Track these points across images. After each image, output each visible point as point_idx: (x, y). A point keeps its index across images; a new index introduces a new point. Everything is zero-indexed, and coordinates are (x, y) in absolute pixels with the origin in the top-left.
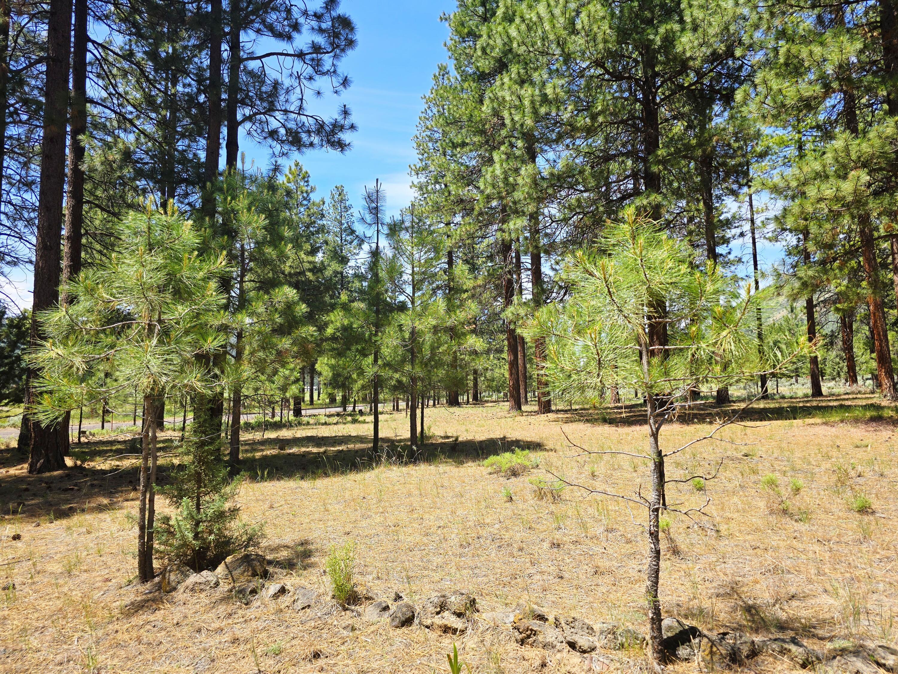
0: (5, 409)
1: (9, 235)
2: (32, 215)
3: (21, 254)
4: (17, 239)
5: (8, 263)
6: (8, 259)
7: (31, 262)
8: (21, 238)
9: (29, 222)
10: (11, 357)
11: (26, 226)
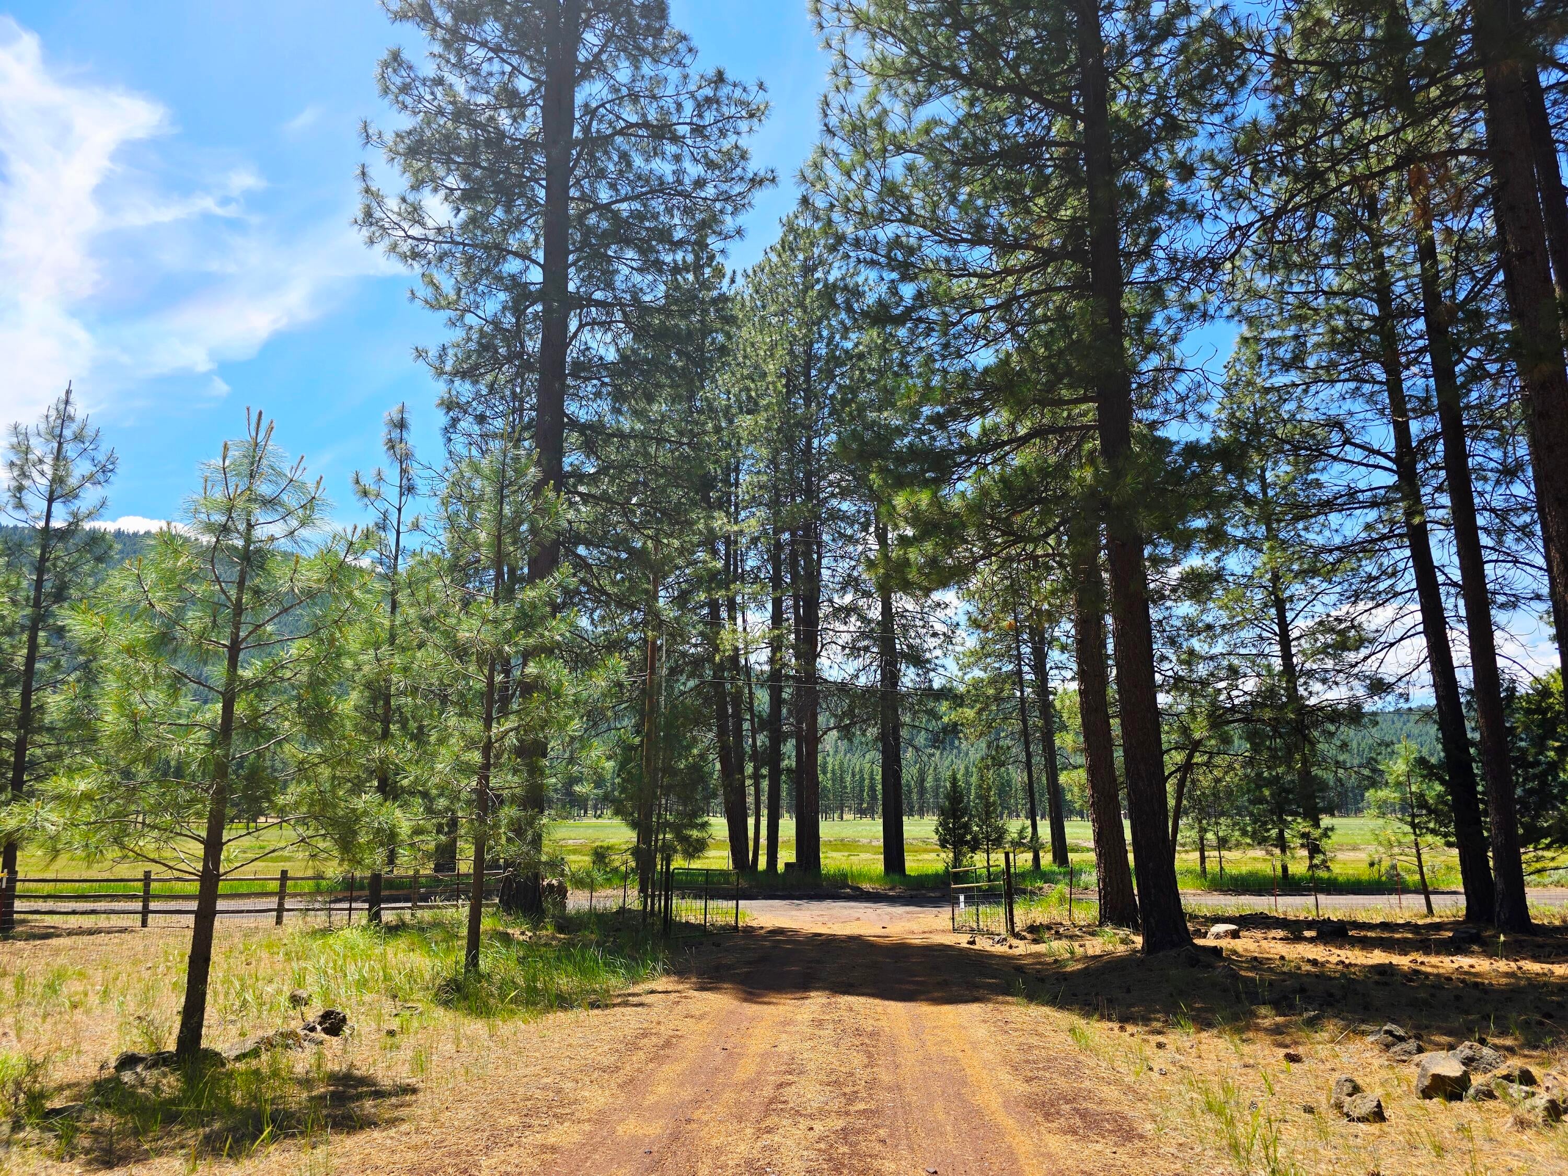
0: (1549, 854)
1: (1496, 561)
2: (1526, 518)
3: (1519, 586)
4: (1509, 565)
5: (1502, 606)
6: (1501, 599)
7: (1538, 597)
8: (1516, 562)
9: (1525, 531)
10: (1537, 763)
11: (1518, 540)
